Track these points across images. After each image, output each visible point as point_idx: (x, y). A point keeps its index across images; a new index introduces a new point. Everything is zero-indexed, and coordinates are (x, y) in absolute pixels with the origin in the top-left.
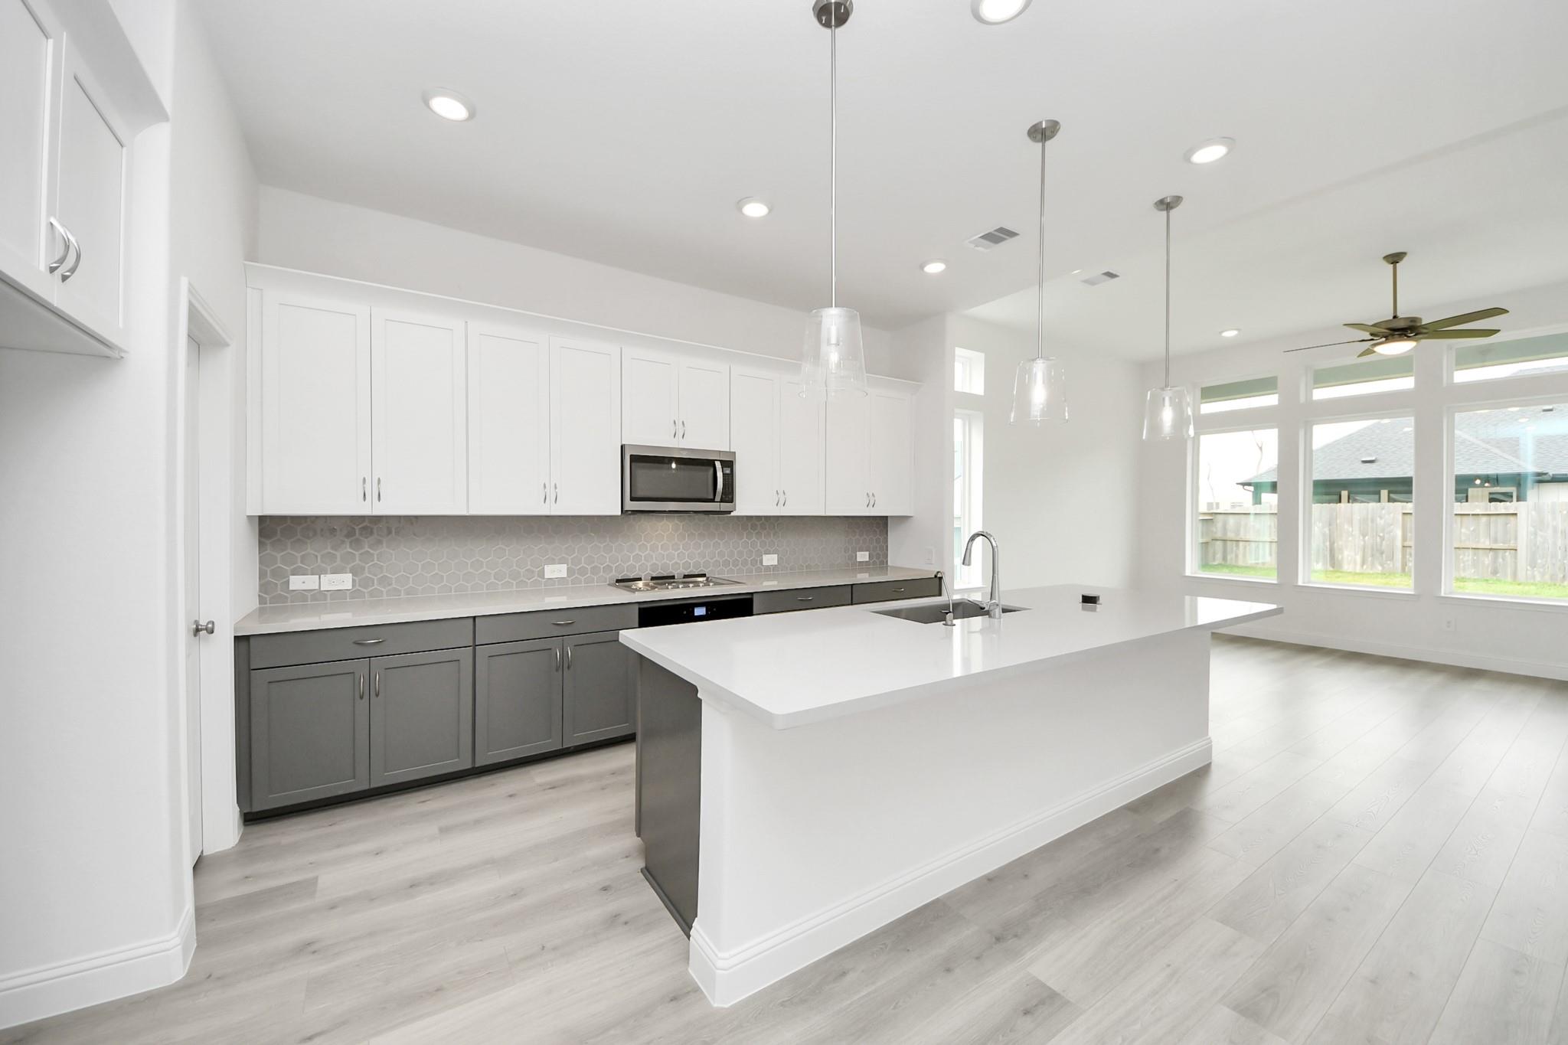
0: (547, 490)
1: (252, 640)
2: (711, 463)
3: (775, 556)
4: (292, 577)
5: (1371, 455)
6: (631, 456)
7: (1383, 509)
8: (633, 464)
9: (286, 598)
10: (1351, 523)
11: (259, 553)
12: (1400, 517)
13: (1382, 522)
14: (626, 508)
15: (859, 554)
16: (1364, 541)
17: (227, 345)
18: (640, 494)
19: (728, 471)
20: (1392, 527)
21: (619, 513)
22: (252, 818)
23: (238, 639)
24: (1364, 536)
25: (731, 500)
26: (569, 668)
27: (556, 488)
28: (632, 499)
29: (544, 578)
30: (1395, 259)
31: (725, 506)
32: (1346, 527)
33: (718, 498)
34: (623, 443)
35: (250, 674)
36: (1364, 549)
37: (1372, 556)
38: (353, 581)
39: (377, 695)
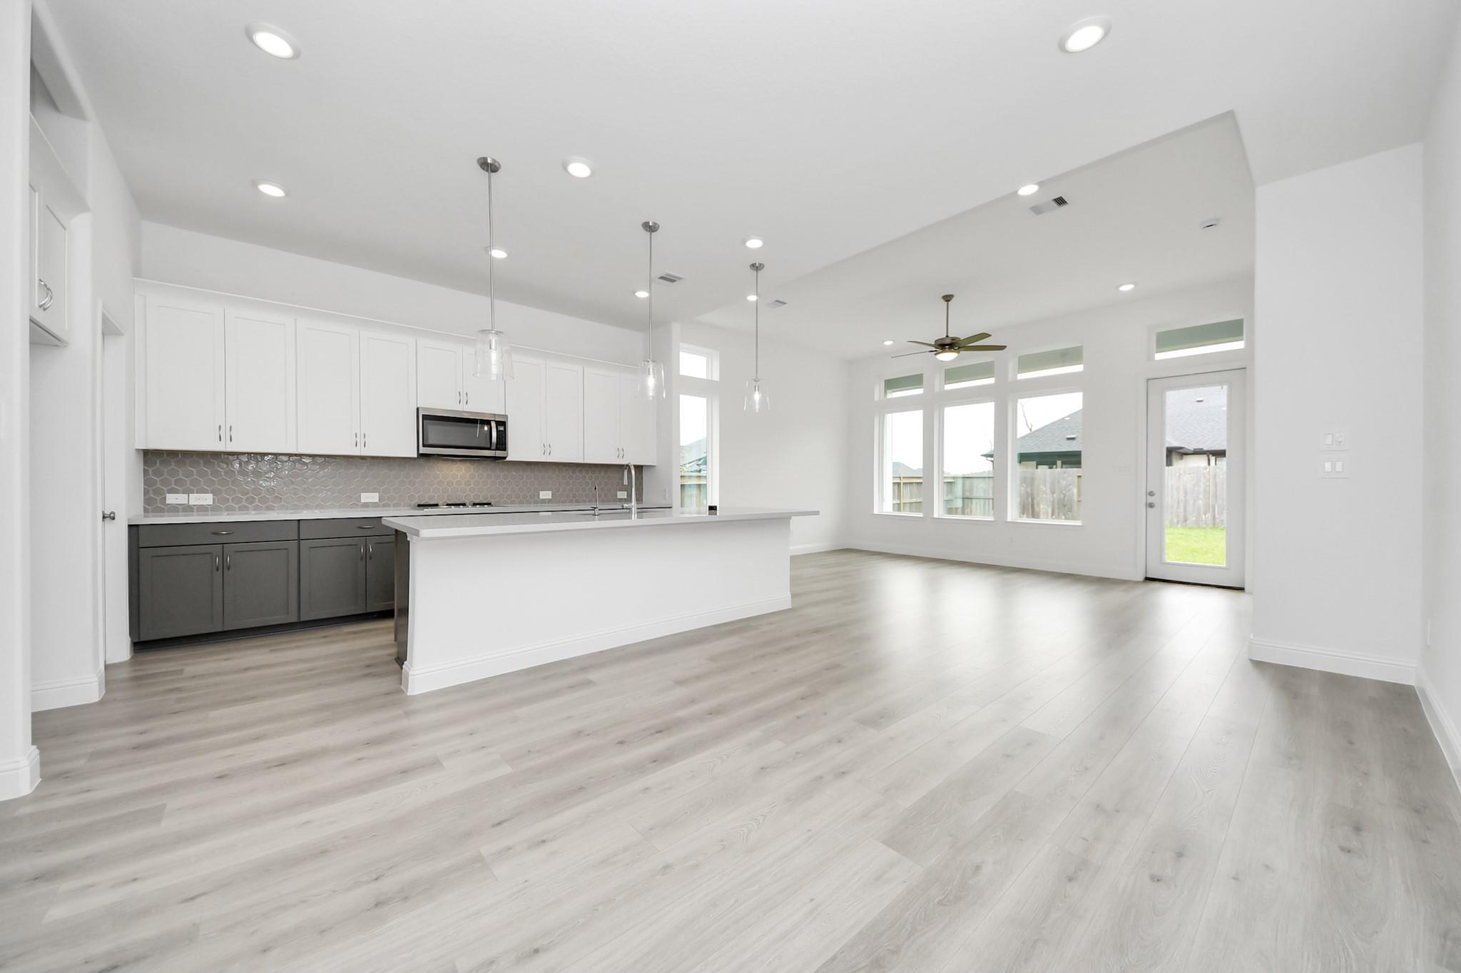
0: (358, 439)
1: (141, 528)
2: (488, 422)
3: (550, 493)
4: (168, 495)
5: (1073, 434)
6: (423, 415)
7: (1065, 473)
8: (425, 421)
9: (164, 509)
10: (1045, 485)
11: (144, 477)
12: (1076, 479)
13: (1065, 482)
14: (421, 452)
15: (619, 493)
16: (1053, 497)
17: (122, 335)
18: (430, 442)
19: (501, 428)
20: (1071, 487)
21: (416, 456)
22: (141, 645)
23: (130, 526)
24: (1053, 493)
25: (505, 449)
26: (370, 558)
27: (365, 437)
28: (424, 446)
29: (360, 502)
30: (948, 298)
31: (499, 453)
32: (1042, 487)
33: (494, 447)
34: (419, 406)
35: (138, 552)
36: (1053, 502)
37: (1059, 508)
38: (214, 499)
39: (229, 569)
